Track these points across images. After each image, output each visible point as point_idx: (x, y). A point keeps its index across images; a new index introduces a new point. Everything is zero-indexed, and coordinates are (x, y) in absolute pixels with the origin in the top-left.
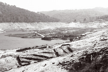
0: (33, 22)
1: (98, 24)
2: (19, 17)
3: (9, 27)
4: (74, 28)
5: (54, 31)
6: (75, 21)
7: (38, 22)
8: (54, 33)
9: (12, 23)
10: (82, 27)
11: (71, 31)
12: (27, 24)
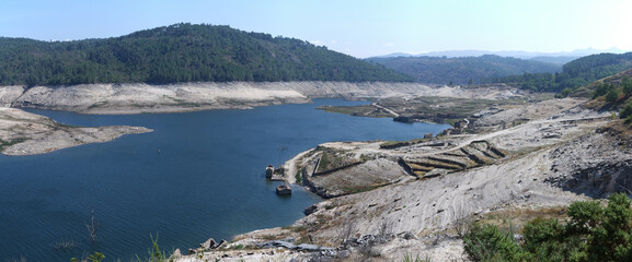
0: (363, 80)
1: (497, 92)
2: (335, 71)
3: (316, 90)
4: (451, 100)
5: (410, 103)
6: (451, 84)
7: (373, 81)
8: (413, 108)
9: (321, 83)
10: (466, 97)
11: (447, 105)
12: (351, 85)
